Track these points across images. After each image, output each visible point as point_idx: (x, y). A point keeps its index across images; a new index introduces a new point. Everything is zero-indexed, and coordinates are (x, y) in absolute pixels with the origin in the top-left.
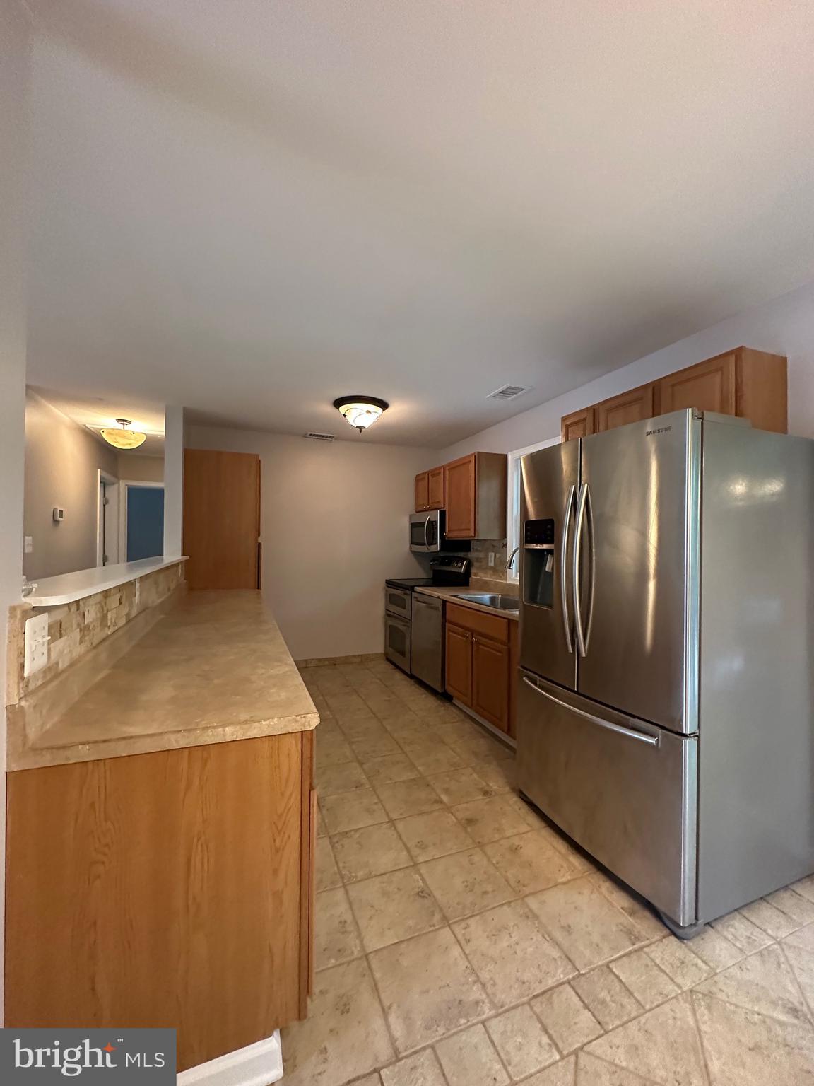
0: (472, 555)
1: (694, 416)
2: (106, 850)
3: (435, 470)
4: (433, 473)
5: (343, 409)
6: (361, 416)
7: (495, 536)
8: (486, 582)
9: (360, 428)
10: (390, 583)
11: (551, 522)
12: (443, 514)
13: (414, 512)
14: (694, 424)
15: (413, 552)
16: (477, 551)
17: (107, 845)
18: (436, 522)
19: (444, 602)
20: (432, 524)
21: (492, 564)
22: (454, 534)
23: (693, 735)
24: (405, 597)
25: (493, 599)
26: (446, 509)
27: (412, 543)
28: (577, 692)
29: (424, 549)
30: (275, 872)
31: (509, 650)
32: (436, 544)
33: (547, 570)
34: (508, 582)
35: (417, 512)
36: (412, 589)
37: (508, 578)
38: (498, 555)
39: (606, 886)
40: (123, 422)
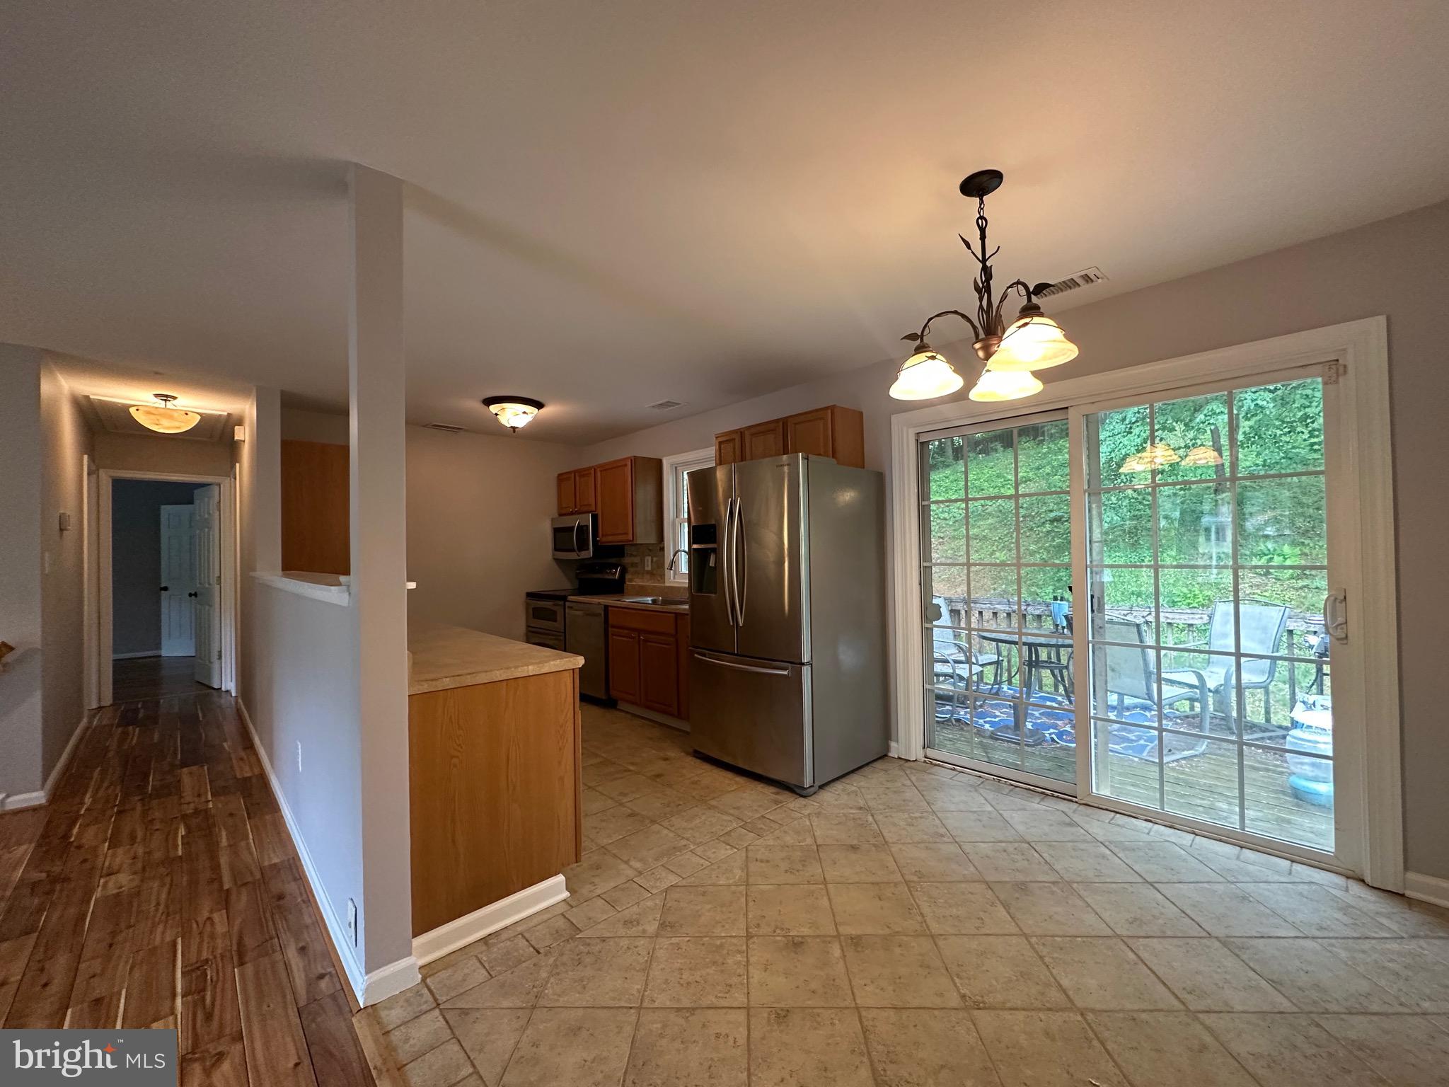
0: (627, 560)
1: (803, 458)
2: (459, 749)
3: (584, 470)
4: (582, 473)
5: (494, 408)
6: (515, 416)
7: (652, 539)
8: (642, 587)
9: (514, 428)
10: (529, 595)
11: (714, 526)
12: (595, 518)
13: (556, 515)
14: (803, 463)
15: (557, 560)
16: (631, 555)
17: (460, 745)
18: (587, 527)
19: (606, 607)
20: (582, 529)
21: (648, 568)
22: (608, 539)
23: (808, 663)
24: (555, 608)
25: (654, 602)
26: (599, 512)
27: (556, 549)
28: (737, 655)
29: (573, 556)
30: (560, 763)
31: (677, 641)
32: (588, 549)
33: (711, 565)
34: (667, 584)
35: (561, 515)
36: (564, 598)
37: (666, 580)
38: (655, 559)
39: (760, 787)
40: (166, 398)
